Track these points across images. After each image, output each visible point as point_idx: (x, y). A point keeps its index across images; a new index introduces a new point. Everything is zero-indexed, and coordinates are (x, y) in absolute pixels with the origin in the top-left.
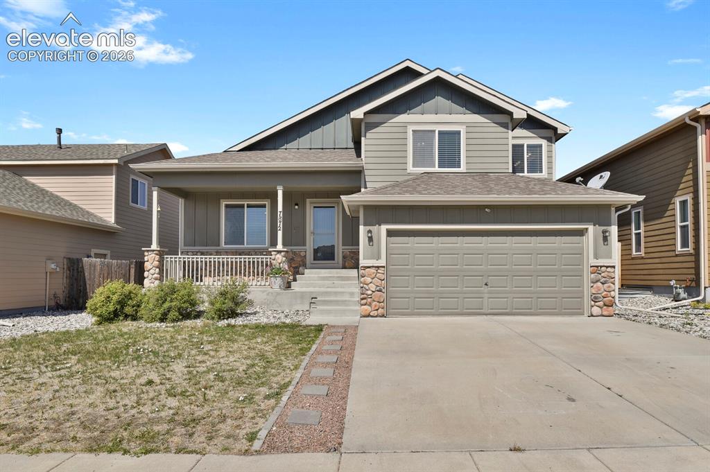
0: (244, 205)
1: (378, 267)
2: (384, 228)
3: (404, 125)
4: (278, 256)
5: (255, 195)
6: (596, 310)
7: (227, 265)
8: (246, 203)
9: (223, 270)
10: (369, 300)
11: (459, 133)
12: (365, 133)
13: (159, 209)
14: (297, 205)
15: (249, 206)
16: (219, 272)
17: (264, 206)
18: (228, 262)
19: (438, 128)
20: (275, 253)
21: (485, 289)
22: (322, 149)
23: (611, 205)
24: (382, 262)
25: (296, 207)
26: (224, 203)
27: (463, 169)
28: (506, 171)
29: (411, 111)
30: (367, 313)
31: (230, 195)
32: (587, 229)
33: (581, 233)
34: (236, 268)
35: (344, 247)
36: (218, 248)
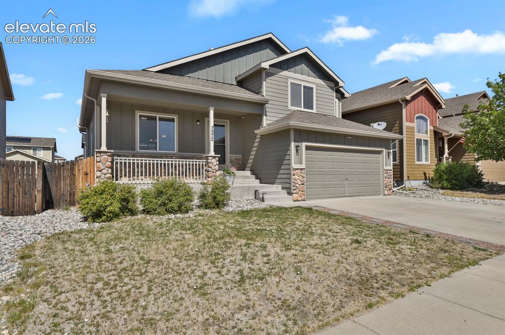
0: (156, 118)
1: (302, 169)
2: (304, 144)
3: (287, 78)
4: (214, 160)
5: (164, 110)
6: (386, 192)
7: (142, 166)
8: (158, 116)
9: (138, 172)
10: (298, 190)
11: (312, 89)
12: (266, 78)
13: (107, 114)
14: (198, 121)
15: (161, 119)
16: (134, 173)
17: (173, 120)
18: (142, 163)
19: (303, 84)
20: (211, 158)
21: (346, 182)
22: (216, 82)
23: (390, 139)
24: (303, 166)
25: (198, 123)
26: (138, 114)
27: (314, 111)
28: (333, 115)
29: (290, 70)
30: (296, 199)
31: (143, 108)
32: (382, 151)
33: (379, 152)
34: (150, 169)
35: (231, 155)
36: (133, 152)
